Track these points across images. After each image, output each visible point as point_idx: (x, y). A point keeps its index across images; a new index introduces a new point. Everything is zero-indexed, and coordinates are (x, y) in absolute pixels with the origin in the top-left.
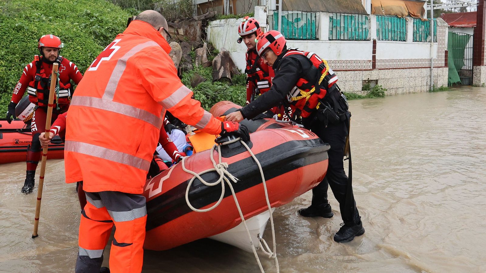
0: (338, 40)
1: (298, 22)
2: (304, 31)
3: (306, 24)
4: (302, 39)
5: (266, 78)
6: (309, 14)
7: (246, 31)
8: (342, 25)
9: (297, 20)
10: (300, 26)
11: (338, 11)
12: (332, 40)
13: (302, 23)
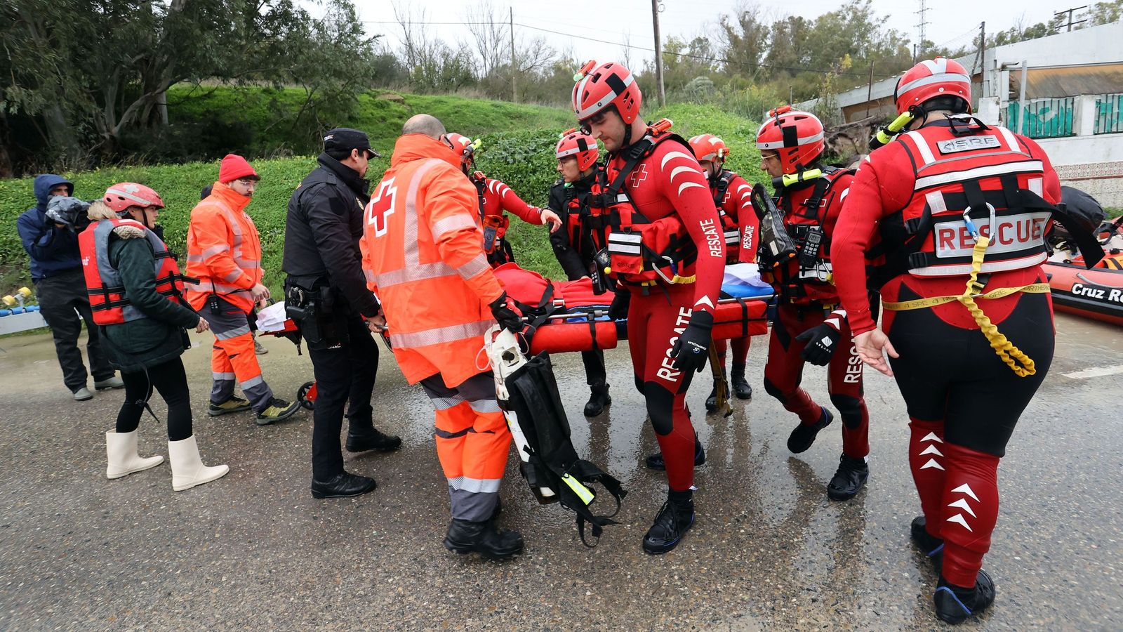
0: (1108, 133)
1: (1044, 113)
2: (1055, 125)
3: (1057, 116)
4: (1050, 137)
5: (638, 227)
6: (1063, 101)
7: (584, 108)
8: (1116, 110)
9: (1044, 111)
10: (1048, 119)
11: (1108, 91)
12: (1098, 134)
13: (1051, 114)
